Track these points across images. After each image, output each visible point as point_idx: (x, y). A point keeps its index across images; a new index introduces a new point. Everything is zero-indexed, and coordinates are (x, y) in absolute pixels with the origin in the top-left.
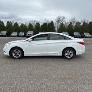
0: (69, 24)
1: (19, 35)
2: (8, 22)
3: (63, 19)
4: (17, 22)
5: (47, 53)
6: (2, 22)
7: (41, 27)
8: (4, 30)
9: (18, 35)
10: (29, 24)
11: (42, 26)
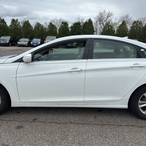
0: (121, 25)
1: (31, 43)
2: (13, 20)
3: (108, 17)
4: (28, 21)
5: (81, 99)
6: (3, 20)
7: (70, 29)
8: (7, 35)
9: (29, 43)
10: (48, 24)
11: (71, 27)
